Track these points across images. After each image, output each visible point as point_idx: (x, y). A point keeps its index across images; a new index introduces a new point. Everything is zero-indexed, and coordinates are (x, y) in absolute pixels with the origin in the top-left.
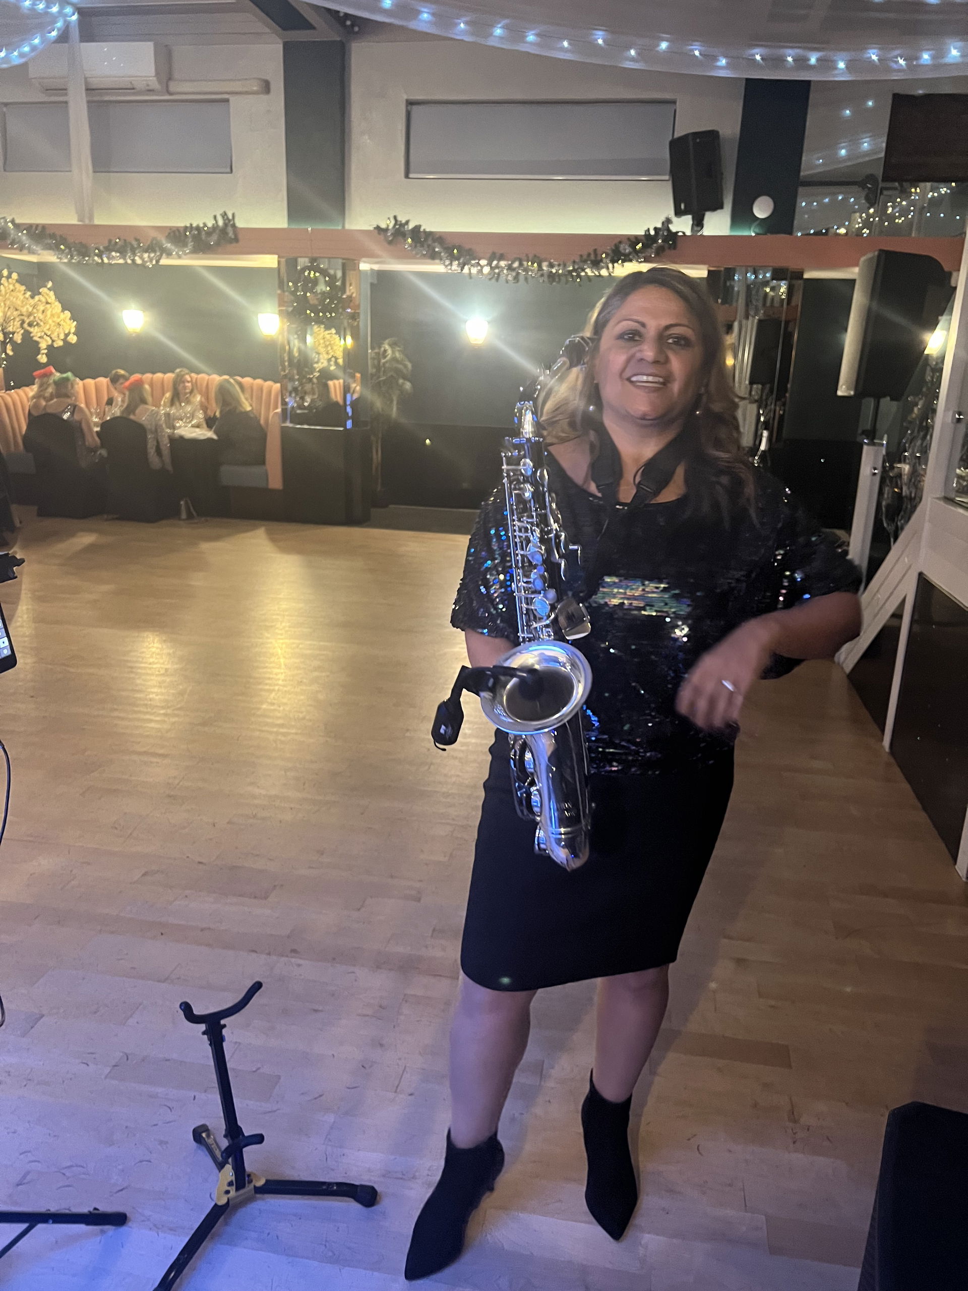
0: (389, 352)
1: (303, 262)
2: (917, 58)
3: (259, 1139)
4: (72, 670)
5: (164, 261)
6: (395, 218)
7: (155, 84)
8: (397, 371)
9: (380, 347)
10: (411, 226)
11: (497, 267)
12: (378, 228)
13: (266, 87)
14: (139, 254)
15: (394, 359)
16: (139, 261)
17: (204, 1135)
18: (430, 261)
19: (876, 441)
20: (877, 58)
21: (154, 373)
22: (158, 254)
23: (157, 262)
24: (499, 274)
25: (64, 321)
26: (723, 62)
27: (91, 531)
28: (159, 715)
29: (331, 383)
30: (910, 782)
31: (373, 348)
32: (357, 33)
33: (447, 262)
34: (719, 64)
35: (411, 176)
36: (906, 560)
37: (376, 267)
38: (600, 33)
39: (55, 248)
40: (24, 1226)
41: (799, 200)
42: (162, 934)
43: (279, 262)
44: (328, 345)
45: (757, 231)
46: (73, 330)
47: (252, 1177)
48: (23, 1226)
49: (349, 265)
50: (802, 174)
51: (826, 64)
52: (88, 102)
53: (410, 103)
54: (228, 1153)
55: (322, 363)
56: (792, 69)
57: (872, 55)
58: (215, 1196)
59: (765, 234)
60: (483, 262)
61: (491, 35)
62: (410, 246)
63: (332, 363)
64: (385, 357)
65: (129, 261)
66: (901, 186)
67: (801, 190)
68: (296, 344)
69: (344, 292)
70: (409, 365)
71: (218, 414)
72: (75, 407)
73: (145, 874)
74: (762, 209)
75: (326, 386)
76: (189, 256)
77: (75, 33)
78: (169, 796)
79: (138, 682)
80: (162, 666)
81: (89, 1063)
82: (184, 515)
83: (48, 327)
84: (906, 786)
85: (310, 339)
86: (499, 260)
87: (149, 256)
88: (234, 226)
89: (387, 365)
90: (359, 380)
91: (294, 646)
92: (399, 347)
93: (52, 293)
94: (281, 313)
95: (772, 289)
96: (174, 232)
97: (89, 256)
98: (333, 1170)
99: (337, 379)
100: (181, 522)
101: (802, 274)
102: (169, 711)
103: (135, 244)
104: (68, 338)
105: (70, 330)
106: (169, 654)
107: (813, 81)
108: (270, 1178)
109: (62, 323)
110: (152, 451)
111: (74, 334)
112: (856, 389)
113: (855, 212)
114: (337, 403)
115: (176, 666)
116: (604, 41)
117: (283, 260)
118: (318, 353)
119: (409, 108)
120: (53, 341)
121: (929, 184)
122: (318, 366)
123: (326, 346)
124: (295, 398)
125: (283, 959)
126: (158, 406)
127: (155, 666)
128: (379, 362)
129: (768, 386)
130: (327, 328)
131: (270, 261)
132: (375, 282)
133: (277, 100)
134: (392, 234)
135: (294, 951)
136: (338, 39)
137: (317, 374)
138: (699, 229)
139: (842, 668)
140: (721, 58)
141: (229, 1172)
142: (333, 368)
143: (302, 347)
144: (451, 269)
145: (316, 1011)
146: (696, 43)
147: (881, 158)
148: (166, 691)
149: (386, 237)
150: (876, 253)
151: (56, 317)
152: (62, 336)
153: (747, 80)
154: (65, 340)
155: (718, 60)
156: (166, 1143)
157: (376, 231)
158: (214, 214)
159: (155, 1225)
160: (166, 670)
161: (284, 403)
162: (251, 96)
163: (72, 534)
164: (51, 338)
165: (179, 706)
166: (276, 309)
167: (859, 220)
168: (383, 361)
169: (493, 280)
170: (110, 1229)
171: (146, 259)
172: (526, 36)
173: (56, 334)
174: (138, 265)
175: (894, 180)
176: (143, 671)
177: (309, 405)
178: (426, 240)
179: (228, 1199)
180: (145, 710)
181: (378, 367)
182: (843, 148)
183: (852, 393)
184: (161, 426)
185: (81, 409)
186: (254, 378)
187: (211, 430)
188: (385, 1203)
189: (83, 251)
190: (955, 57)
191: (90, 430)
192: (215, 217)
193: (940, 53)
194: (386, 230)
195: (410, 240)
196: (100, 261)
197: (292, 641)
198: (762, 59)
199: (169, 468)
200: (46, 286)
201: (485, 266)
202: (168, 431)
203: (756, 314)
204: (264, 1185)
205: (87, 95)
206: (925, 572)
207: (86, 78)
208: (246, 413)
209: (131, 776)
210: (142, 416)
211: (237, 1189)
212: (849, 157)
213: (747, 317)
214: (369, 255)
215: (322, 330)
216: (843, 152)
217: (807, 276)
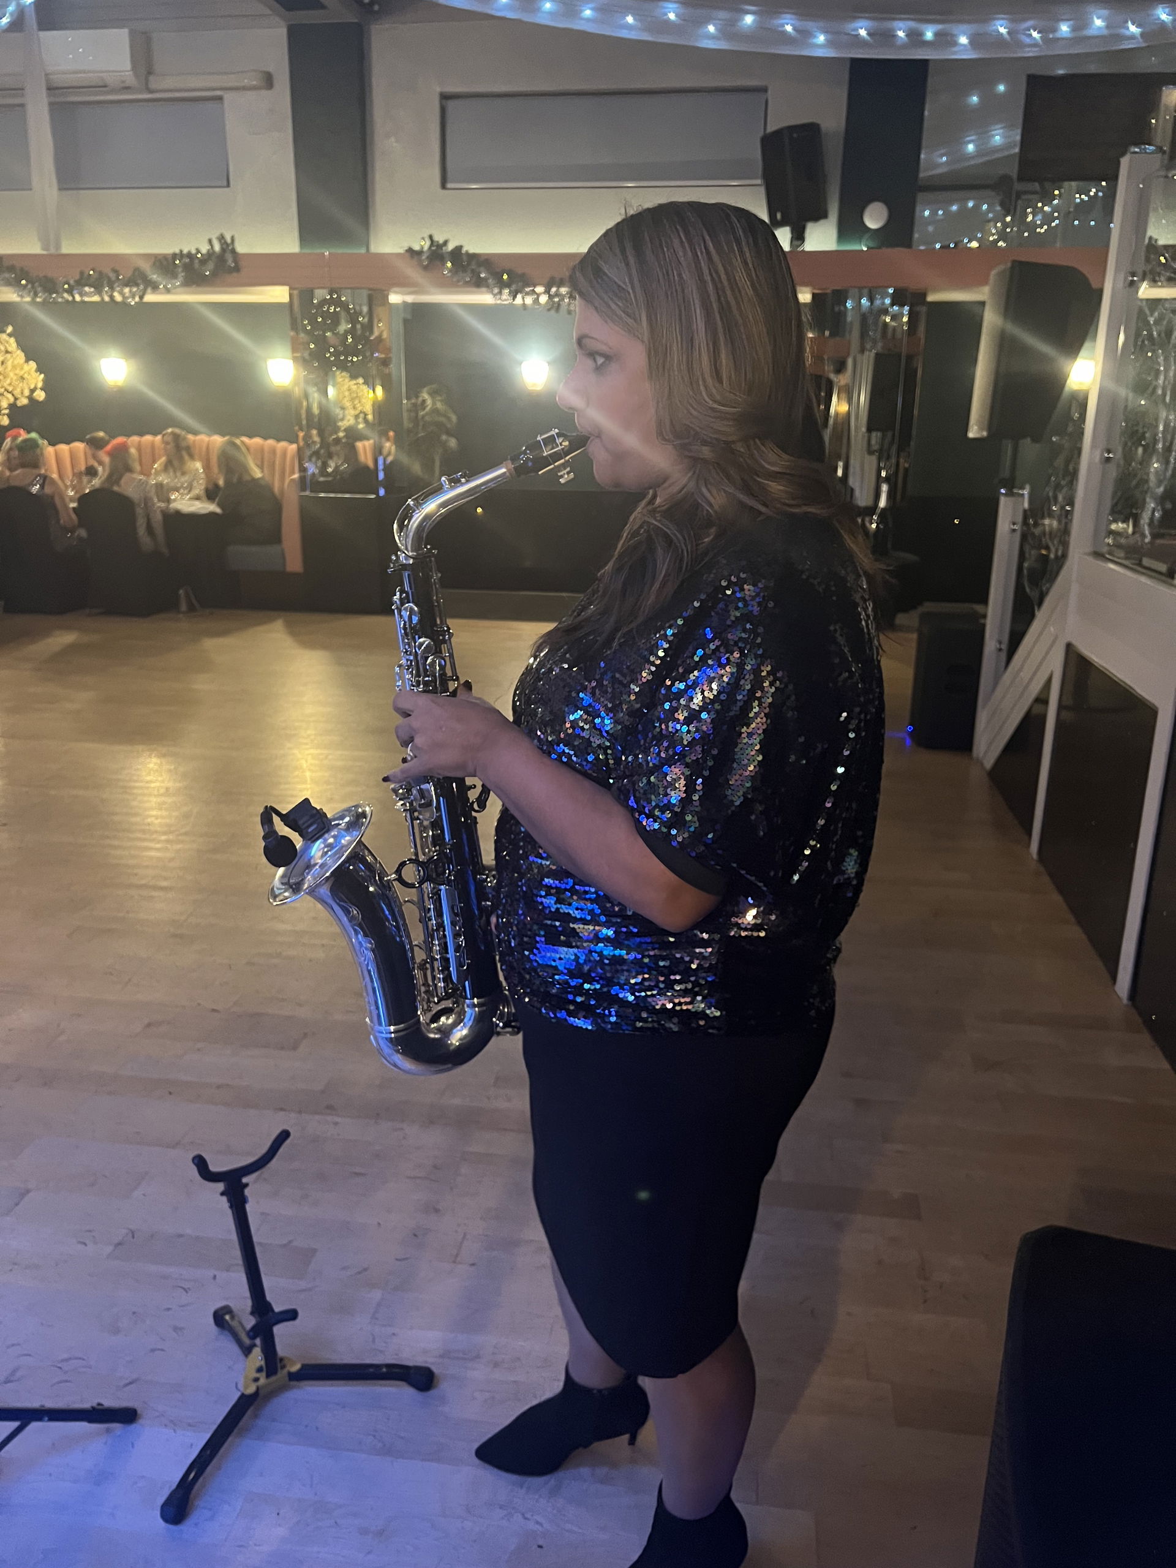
0: (429, 402)
1: (321, 294)
2: (1055, 30)
3: (291, 1315)
4: (53, 792)
5: (150, 298)
6: (431, 237)
7: (130, 78)
8: (440, 425)
9: (417, 397)
10: (451, 247)
11: (557, 294)
12: (410, 251)
13: (268, 81)
14: (118, 289)
15: (435, 411)
16: (118, 298)
17: (227, 1317)
18: (475, 289)
19: (1015, 491)
20: (1006, 30)
21: (141, 435)
22: (142, 287)
23: (141, 297)
24: (559, 305)
25: (29, 374)
26: (821, 38)
27: (68, 628)
28: (159, 842)
29: (359, 445)
30: (1061, 891)
31: (408, 398)
32: (377, 12)
33: (496, 290)
34: (815, 41)
35: (449, 185)
36: (1052, 629)
37: (410, 299)
38: (671, 5)
39: (15, 283)
40: (16, 1424)
41: (918, 209)
42: (170, 1093)
43: (291, 296)
44: (355, 398)
45: (871, 245)
46: (40, 385)
47: (286, 1362)
48: (14, 1425)
49: (376, 298)
50: (922, 175)
51: (945, 40)
52: (51, 104)
53: (445, 97)
54: (254, 1332)
55: (349, 421)
56: (904, 46)
57: (999, 27)
58: (241, 1387)
59: (879, 248)
60: (540, 289)
61: (539, 9)
62: (450, 271)
63: (360, 420)
64: (424, 409)
65: (107, 299)
66: (1042, 187)
67: (920, 196)
68: (315, 396)
69: (372, 332)
70: (454, 418)
71: (221, 482)
72: (45, 478)
73: (149, 1025)
74: (874, 218)
75: (353, 449)
76: (179, 290)
77: (31, 19)
78: (175, 936)
79: (135, 803)
80: (162, 785)
81: (87, 1242)
82: (184, 607)
83: (8, 381)
84: (1057, 898)
85: (331, 391)
86: (559, 287)
87: (130, 291)
88: (233, 251)
89: (427, 418)
90: (392, 439)
91: (321, 757)
92: (441, 396)
93: (12, 340)
94: (295, 359)
95: (893, 318)
96: (160, 261)
97: (57, 292)
98: (381, 1352)
99: (368, 439)
100: (181, 616)
101: (924, 295)
102: (171, 837)
103: (112, 276)
104: (34, 394)
105: (36, 384)
106: (170, 771)
107: (932, 60)
108: (307, 1362)
109: (26, 376)
110: (142, 531)
111: (41, 389)
112: (990, 430)
113: (989, 221)
114: (367, 468)
115: (178, 785)
116: (677, 16)
117: (295, 292)
118: (343, 408)
119: (444, 101)
120: (16, 399)
121: (1074, 184)
122: (343, 424)
123: (352, 400)
124: (316, 463)
125: (317, 1117)
126: (148, 475)
127: (153, 785)
128: (417, 414)
129: (890, 434)
130: (353, 377)
131: (279, 294)
132: (409, 317)
133: (282, 95)
134: (428, 257)
135: (330, 1107)
136: (356, 21)
137: (341, 434)
138: (799, 243)
139: (982, 764)
140: (818, 34)
141: (257, 1357)
142: (361, 426)
143: (324, 401)
144: (500, 299)
145: (357, 1174)
146: (788, 16)
147: (1015, 154)
148: (167, 813)
149: (420, 262)
150: (1009, 265)
151: (18, 369)
152: (27, 393)
153: (853, 61)
154: (30, 398)
155: (815, 37)
156: (181, 1329)
157: (408, 255)
158: (207, 238)
159: (172, 1421)
160: (167, 789)
161: (303, 470)
162: (249, 93)
163: (46, 633)
164: (13, 395)
165: (183, 830)
166: (289, 353)
167: (994, 231)
168: (422, 413)
169: (553, 312)
170: (116, 1427)
171: (127, 295)
172: (581, 11)
173: (19, 390)
174: (117, 303)
175: (1031, 180)
176: (140, 791)
177: (333, 471)
178: (469, 264)
179: (258, 1389)
180: (143, 836)
181: (416, 420)
182: (970, 142)
183: (985, 434)
184: (151, 499)
185: (53, 481)
186: (265, 438)
187: (213, 503)
188: (444, 1387)
189: (49, 286)
190: (1099, 28)
191: (66, 507)
192: (210, 241)
193: (1081, 24)
194: (420, 253)
195: (449, 264)
196: (70, 298)
197: (319, 751)
198: (869, 34)
199: (165, 550)
200: (4, 332)
201: (541, 294)
202: (163, 505)
203: (873, 347)
204: (301, 1370)
205: (49, 96)
206: (1074, 642)
207: (46, 75)
208: (254, 481)
209: (128, 912)
210: (128, 487)
211: (268, 1376)
212: (979, 153)
213: (862, 350)
214: (402, 283)
215: (347, 380)
216: (971, 147)
217: (931, 298)
